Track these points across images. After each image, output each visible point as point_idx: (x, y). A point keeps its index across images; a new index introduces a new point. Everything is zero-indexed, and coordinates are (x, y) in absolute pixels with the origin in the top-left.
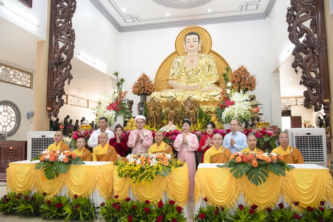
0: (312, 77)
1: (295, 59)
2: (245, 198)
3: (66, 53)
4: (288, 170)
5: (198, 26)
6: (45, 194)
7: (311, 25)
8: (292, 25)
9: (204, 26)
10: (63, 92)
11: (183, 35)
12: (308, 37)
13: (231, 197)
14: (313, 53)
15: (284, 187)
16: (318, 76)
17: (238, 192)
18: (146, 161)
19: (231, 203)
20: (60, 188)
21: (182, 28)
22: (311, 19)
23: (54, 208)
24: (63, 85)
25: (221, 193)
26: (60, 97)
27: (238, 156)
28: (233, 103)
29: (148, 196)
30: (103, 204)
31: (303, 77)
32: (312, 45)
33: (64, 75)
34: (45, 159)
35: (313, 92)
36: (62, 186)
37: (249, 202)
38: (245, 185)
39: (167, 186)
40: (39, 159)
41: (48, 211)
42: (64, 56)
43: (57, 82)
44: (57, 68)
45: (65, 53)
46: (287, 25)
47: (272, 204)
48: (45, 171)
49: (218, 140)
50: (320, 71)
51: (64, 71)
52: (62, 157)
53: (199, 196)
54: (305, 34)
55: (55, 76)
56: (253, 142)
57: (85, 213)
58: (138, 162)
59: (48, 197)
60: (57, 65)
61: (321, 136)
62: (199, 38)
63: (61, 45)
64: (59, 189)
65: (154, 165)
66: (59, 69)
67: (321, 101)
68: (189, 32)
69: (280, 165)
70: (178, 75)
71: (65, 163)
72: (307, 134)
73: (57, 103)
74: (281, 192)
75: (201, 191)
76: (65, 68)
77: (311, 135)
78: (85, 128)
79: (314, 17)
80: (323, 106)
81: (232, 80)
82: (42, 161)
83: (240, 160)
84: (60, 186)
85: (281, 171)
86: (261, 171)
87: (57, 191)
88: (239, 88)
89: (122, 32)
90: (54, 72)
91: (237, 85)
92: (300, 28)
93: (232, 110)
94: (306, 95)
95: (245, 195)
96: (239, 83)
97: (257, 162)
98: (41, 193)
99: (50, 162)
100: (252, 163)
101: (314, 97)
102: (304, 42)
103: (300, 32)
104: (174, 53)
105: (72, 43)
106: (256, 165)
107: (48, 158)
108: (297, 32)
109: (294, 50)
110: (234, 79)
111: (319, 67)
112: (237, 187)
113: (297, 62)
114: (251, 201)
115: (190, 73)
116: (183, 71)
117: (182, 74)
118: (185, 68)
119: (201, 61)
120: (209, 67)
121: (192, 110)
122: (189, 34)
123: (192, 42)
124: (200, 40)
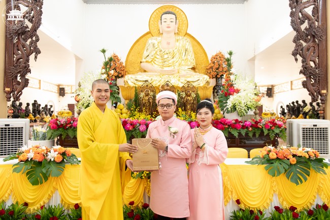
0: (311, 67)
1: (296, 47)
2: (279, 198)
3: (31, 21)
4: (327, 167)
5: (174, 5)
6: (26, 204)
7: (313, 12)
8: (294, 10)
10: (27, 70)
12: (310, 26)
13: (266, 198)
14: (314, 41)
15: (322, 186)
16: (317, 65)
17: (273, 192)
19: (265, 205)
20: (49, 196)
21: (157, 6)
22: (313, 6)
24: (28, 61)
25: (253, 194)
26: (23, 76)
28: (238, 91)
31: (303, 66)
32: (313, 34)
33: (28, 47)
34: (28, 159)
35: (312, 83)
37: (285, 203)
38: (281, 185)
40: (18, 158)
42: (30, 25)
43: (19, 56)
44: (18, 39)
45: (29, 20)
46: (290, 10)
48: (27, 174)
50: (319, 61)
51: (28, 42)
52: (53, 155)
53: (229, 198)
54: (307, 21)
55: (16, 48)
60: (19, 34)
61: (326, 128)
62: (176, 18)
63: (24, 9)
66: (21, 40)
67: (319, 92)
69: (318, 162)
70: (153, 58)
71: (58, 163)
73: (19, 83)
74: (318, 191)
75: (232, 192)
76: (30, 40)
77: (317, 127)
78: (66, 115)
79: (317, 4)
81: (210, 66)
82: (22, 161)
83: (275, 156)
84: (49, 192)
85: (319, 169)
86: (300, 168)
87: (45, 200)
88: (217, 74)
89: (87, 3)
90: (14, 44)
91: (215, 71)
92: (302, 14)
93: (238, 98)
94: (305, 85)
95: (280, 195)
96: (217, 69)
97: (294, 159)
98: (21, 202)
99: (35, 162)
100: (289, 159)
101: (312, 87)
102: (306, 29)
103: (302, 19)
104: (147, 33)
105: (38, 8)
106: (295, 162)
107: (32, 156)
108: (299, 19)
109: (295, 37)
110: (212, 65)
111: (318, 56)
112: (272, 187)
113: (297, 50)
114: (287, 202)
115: (166, 56)
116: (158, 53)
117: (157, 56)
118: (161, 51)
119: (178, 44)
120: (186, 50)
121: (189, 96)
122: (166, 13)
123: (168, 22)
124: (177, 21)
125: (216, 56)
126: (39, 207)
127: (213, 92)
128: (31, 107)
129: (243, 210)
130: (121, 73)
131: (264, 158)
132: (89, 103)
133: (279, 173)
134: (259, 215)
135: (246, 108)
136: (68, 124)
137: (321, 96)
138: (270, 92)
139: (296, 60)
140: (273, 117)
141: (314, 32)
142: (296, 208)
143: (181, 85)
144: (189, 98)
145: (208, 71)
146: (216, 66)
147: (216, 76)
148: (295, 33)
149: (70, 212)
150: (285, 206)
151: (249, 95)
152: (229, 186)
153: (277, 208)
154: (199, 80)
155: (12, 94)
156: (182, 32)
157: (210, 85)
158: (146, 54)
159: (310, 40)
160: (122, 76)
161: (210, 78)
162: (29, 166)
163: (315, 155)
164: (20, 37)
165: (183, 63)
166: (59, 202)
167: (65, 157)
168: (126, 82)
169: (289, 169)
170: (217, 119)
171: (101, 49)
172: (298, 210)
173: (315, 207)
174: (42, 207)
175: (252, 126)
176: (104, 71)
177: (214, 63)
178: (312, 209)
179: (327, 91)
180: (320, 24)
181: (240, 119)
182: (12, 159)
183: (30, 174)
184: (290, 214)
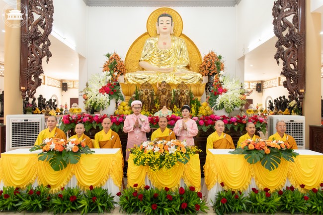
0: (291, 69)
1: (278, 51)
2: (256, 182)
3: (43, 27)
5: (171, 7)
6: (49, 186)
7: (293, 20)
8: (277, 18)
9: (175, 8)
10: (40, 71)
11: (154, 15)
12: (290, 32)
13: (244, 182)
14: (294, 46)
15: (290, 171)
16: (297, 68)
17: (250, 177)
18: (163, 148)
19: (244, 187)
20: (68, 179)
21: (154, 9)
22: (294, 15)
23: (67, 202)
24: (40, 63)
25: (235, 178)
26: (36, 76)
27: (249, 143)
28: (225, 91)
29: (166, 182)
30: (119, 194)
31: (284, 68)
32: (293, 39)
33: (41, 51)
34: (50, 149)
35: (291, 83)
36: (70, 176)
37: (260, 185)
38: (257, 171)
39: (184, 172)
40: (42, 148)
41: (60, 205)
42: (42, 31)
43: (33, 59)
44: (32, 43)
45: (41, 27)
46: (272, 19)
47: (280, 187)
48: (50, 161)
49: (221, 127)
50: (298, 64)
51: (41, 47)
52: (71, 146)
53: (215, 181)
54: (288, 28)
55: (30, 52)
56: (252, 129)
57: (104, 205)
58: (157, 150)
59: (54, 190)
60: (33, 39)
61: (302, 123)
62: (172, 20)
63: (36, 17)
64: (66, 179)
65: (174, 152)
66: (34, 44)
67: (298, 91)
68: (161, 13)
69: (288, 152)
70: (150, 57)
72: (291, 121)
73: (33, 83)
74: (288, 176)
75: (217, 176)
76: (42, 44)
77: (294, 122)
79: (296, 13)
80: (298, 95)
81: (203, 65)
82: (45, 151)
83: (253, 148)
84: (68, 177)
85: (289, 157)
86: (273, 157)
87: (65, 182)
88: (210, 72)
89: (89, 6)
90: (28, 48)
91: (208, 70)
92: (284, 22)
93: (225, 97)
94: (285, 85)
95: (257, 179)
96: (209, 68)
97: (269, 150)
98: (45, 185)
99: (57, 152)
100: (264, 150)
101: (291, 87)
102: (287, 35)
103: (284, 26)
104: (145, 34)
105: (50, 16)
106: (269, 152)
107: (54, 147)
108: (281, 26)
109: (277, 42)
110: (205, 63)
111: (298, 59)
112: (250, 172)
113: (279, 54)
114: (262, 184)
115: (163, 56)
116: (155, 53)
117: (155, 56)
118: (158, 51)
119: (173, 44)
120: (181, 50)
121: (184, 95)
122: (163, 15)
123: (165, 24)
124: (173, 23)
125: (209, 55)
126: (60, 189)
127: (206, 89)
128: (37, 102)
129: (226, 191)
130: (121, 71)
131: (244, 149)
132: (96, 102)
133: (256, 161)
134: (239, 194)
135: (232, 106)
136: (78, 120)
137: (299, 94)
138: (259, 88)
139: (278, 63)
140: (256, 114)
141: (294, 38)
142: (269, 190)
143: (176, 83)
144: (183, 96)
145: (201, 70)
146: (209, 65)
147: (209, 74)
148: (277, 39)
149: (86, 192)
150: (261, 187)
151: (235, 94)
152: (215, 172)
153: (254, 190)
154: (193, 78)
155: (27, 92)
156: (177, 33)
157: (203, 83)
158: (144, 53)
159: (290, 45)
160: (122, 74)
161: (203, 76)
162: (52, 155)
163: (286, 146)
164: (34, 41)
165: (178, 62)
166: (76, 184)
167: (81, 148)
168: (126, 80)
169: (264, 157)
170: (207, 115)
171: (106, 54)
172: (272, 190)
173: (285, 189)
174: (62, 189)
175: (237, 121)
176: (109, 73)
177: (206, 62)
178: (282, 190)
179: (305, 90)
180: (299, 31)
181: (227, 115)
182: (37, 149)
183: (52, 162)
184: (264, 194)
